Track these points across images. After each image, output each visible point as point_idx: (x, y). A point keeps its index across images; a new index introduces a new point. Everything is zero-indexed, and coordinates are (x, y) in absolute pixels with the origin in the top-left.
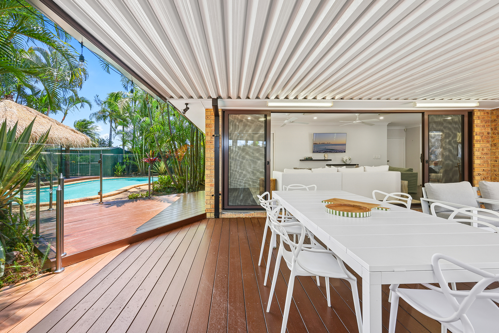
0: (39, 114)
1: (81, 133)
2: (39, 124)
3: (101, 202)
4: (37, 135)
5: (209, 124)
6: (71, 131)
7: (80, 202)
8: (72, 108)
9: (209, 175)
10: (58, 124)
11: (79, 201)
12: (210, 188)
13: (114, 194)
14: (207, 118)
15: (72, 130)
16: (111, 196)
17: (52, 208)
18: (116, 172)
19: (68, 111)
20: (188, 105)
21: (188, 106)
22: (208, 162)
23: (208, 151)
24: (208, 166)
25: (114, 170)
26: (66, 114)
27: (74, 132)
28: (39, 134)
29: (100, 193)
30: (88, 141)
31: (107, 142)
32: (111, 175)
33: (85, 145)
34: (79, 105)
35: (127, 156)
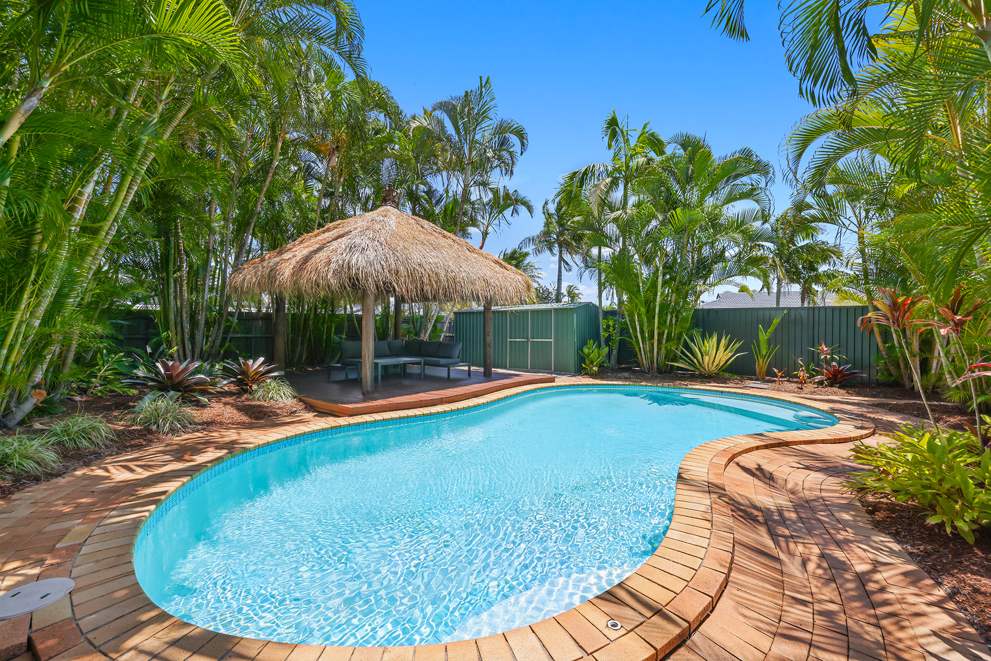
0: (436, 232)
1: (513, 268)
4: (423, 272)
6: (493, 264)
8: (496, 221)
10: (470, 251)
15: (496, 262)
18: (585, 364)
19: (490, 228)
25: (582, 359)
26: (485, 234)
27: (501, 266)
28: (427, 270)
31: (554, 293)
32: (575, 372)
34: (508, 212)
35: (611, 323)
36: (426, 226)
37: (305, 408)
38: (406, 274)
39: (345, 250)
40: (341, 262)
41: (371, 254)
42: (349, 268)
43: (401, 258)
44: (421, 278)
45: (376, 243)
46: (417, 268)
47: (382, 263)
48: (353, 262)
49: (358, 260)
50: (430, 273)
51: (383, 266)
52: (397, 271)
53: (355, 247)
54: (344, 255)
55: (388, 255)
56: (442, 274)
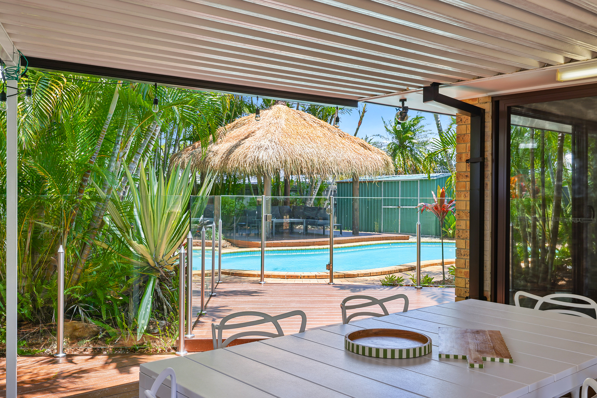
0: (315, 122)
2: (309, 140)
3: (331, 283)
4: (302, 160)
5: (464, 134)
7: (316, 278)
9: (462, 251)
10: (341, 137)
11: (314, 276)
12: (464, 280)
13: (377, 273)
14: (459, 120)
15: (362, 145)
16: (370, 276)
17: (263, 281)
20: (405, 102)
21: (406, 104)
22: (461, 221)
23: (462, 195)
24: (461, 231)
27: (365, 147)
28: (305, 158)
29: (330, 267)
30: (387, 164)
33: (382, 170)
36: (308, 119)
37: (231, 245)
38: (291, 162)
39: (256, 149)
40: (253, 157)
41: (270, 151)
42: (258, 160)
43: (288, 152)
44: (300, 164)
45: (273, 143)
46: (299, 157)
47: (277, 157)
48: (260, 157)
49: (263, 156)
50: (307, 160)
51: (277, 159)
52: (286, 161)
53: (261, 147)
54: (255, 152)
55: (280, 152)
56: (316, 160)
